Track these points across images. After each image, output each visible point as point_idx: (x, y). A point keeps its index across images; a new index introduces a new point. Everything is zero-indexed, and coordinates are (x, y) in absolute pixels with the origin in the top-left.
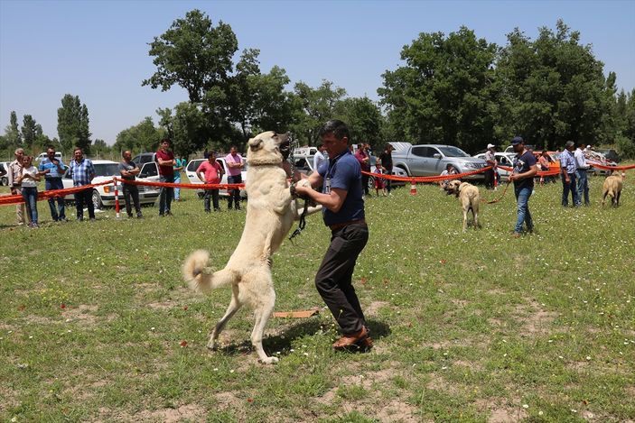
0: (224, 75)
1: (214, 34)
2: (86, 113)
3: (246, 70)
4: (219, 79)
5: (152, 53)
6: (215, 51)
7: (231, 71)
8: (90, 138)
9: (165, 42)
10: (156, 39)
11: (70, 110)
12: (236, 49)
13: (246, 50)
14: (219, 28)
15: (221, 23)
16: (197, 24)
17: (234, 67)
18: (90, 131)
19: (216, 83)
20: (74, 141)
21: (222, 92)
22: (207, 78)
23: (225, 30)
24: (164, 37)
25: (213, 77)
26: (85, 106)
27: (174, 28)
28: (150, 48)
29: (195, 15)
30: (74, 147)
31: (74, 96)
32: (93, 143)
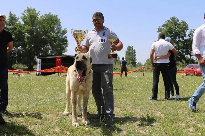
0: (183, 39)
1: (180, 24)
2: (135, 52)
3: (191, 36)
4: (181, 40)
5: (158, 31)
6: (180, 30)
7: (186, 37)
8: (136, 61)
9: (163, 28)
10: (160, 27)
11: (130, 51)
12: (188, 29)
13: (191, 30)
14: (181, 22)
15: (182, 20)
16: (174, 21)
17: (187, 36)
18: (136, 59)
19: (180, 41)
20: (130, 62)
21: (182, 44)
22: (177, 40)
23: (184, 23)
24: (163, 26)
25: (179, 39)
26: (135, 50)
27: (166, 23)
28: (158, 30)
29: (173, 18)
30: (130, 64)
31: (131, 46)
32: (137, 63)
